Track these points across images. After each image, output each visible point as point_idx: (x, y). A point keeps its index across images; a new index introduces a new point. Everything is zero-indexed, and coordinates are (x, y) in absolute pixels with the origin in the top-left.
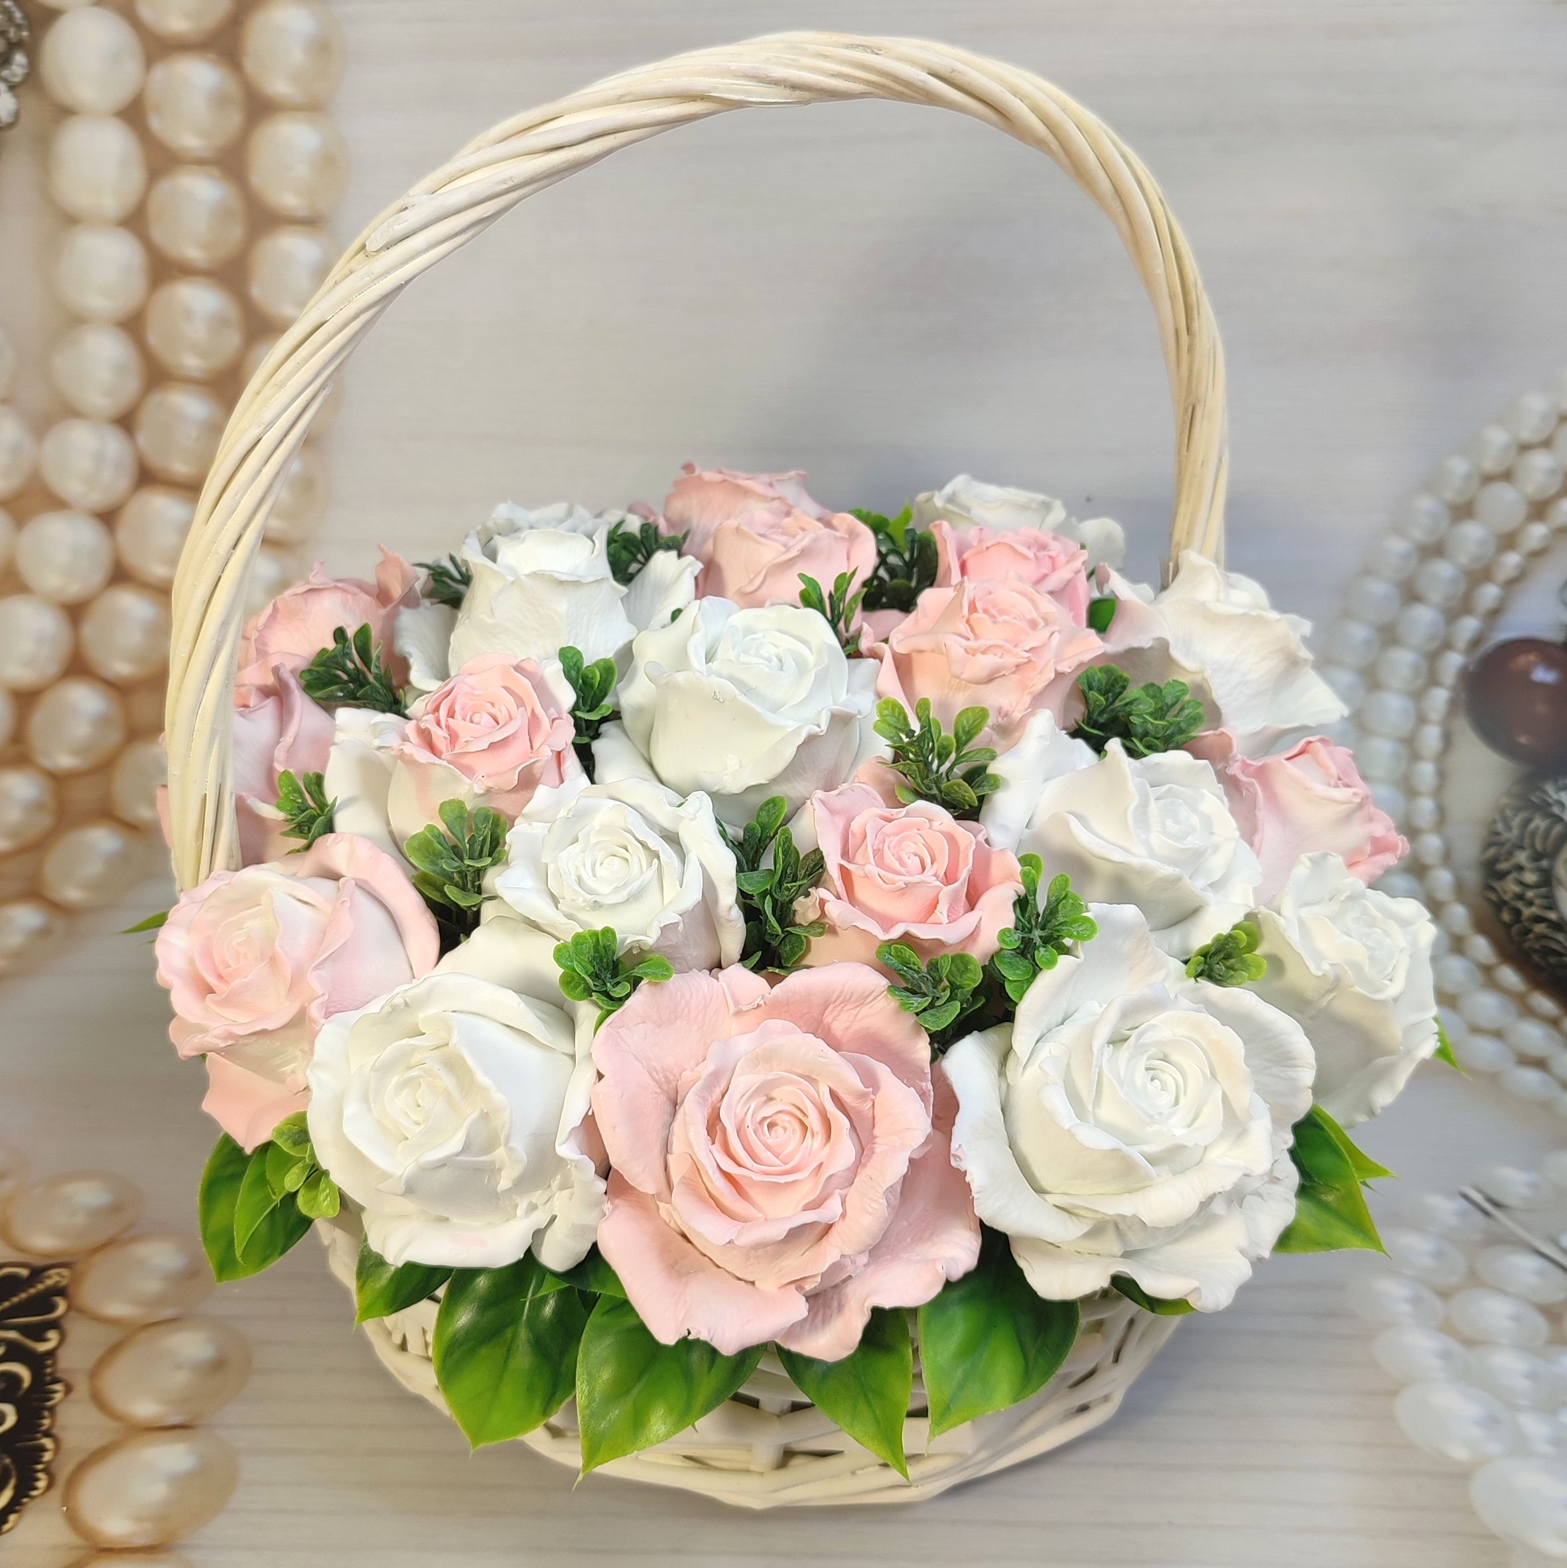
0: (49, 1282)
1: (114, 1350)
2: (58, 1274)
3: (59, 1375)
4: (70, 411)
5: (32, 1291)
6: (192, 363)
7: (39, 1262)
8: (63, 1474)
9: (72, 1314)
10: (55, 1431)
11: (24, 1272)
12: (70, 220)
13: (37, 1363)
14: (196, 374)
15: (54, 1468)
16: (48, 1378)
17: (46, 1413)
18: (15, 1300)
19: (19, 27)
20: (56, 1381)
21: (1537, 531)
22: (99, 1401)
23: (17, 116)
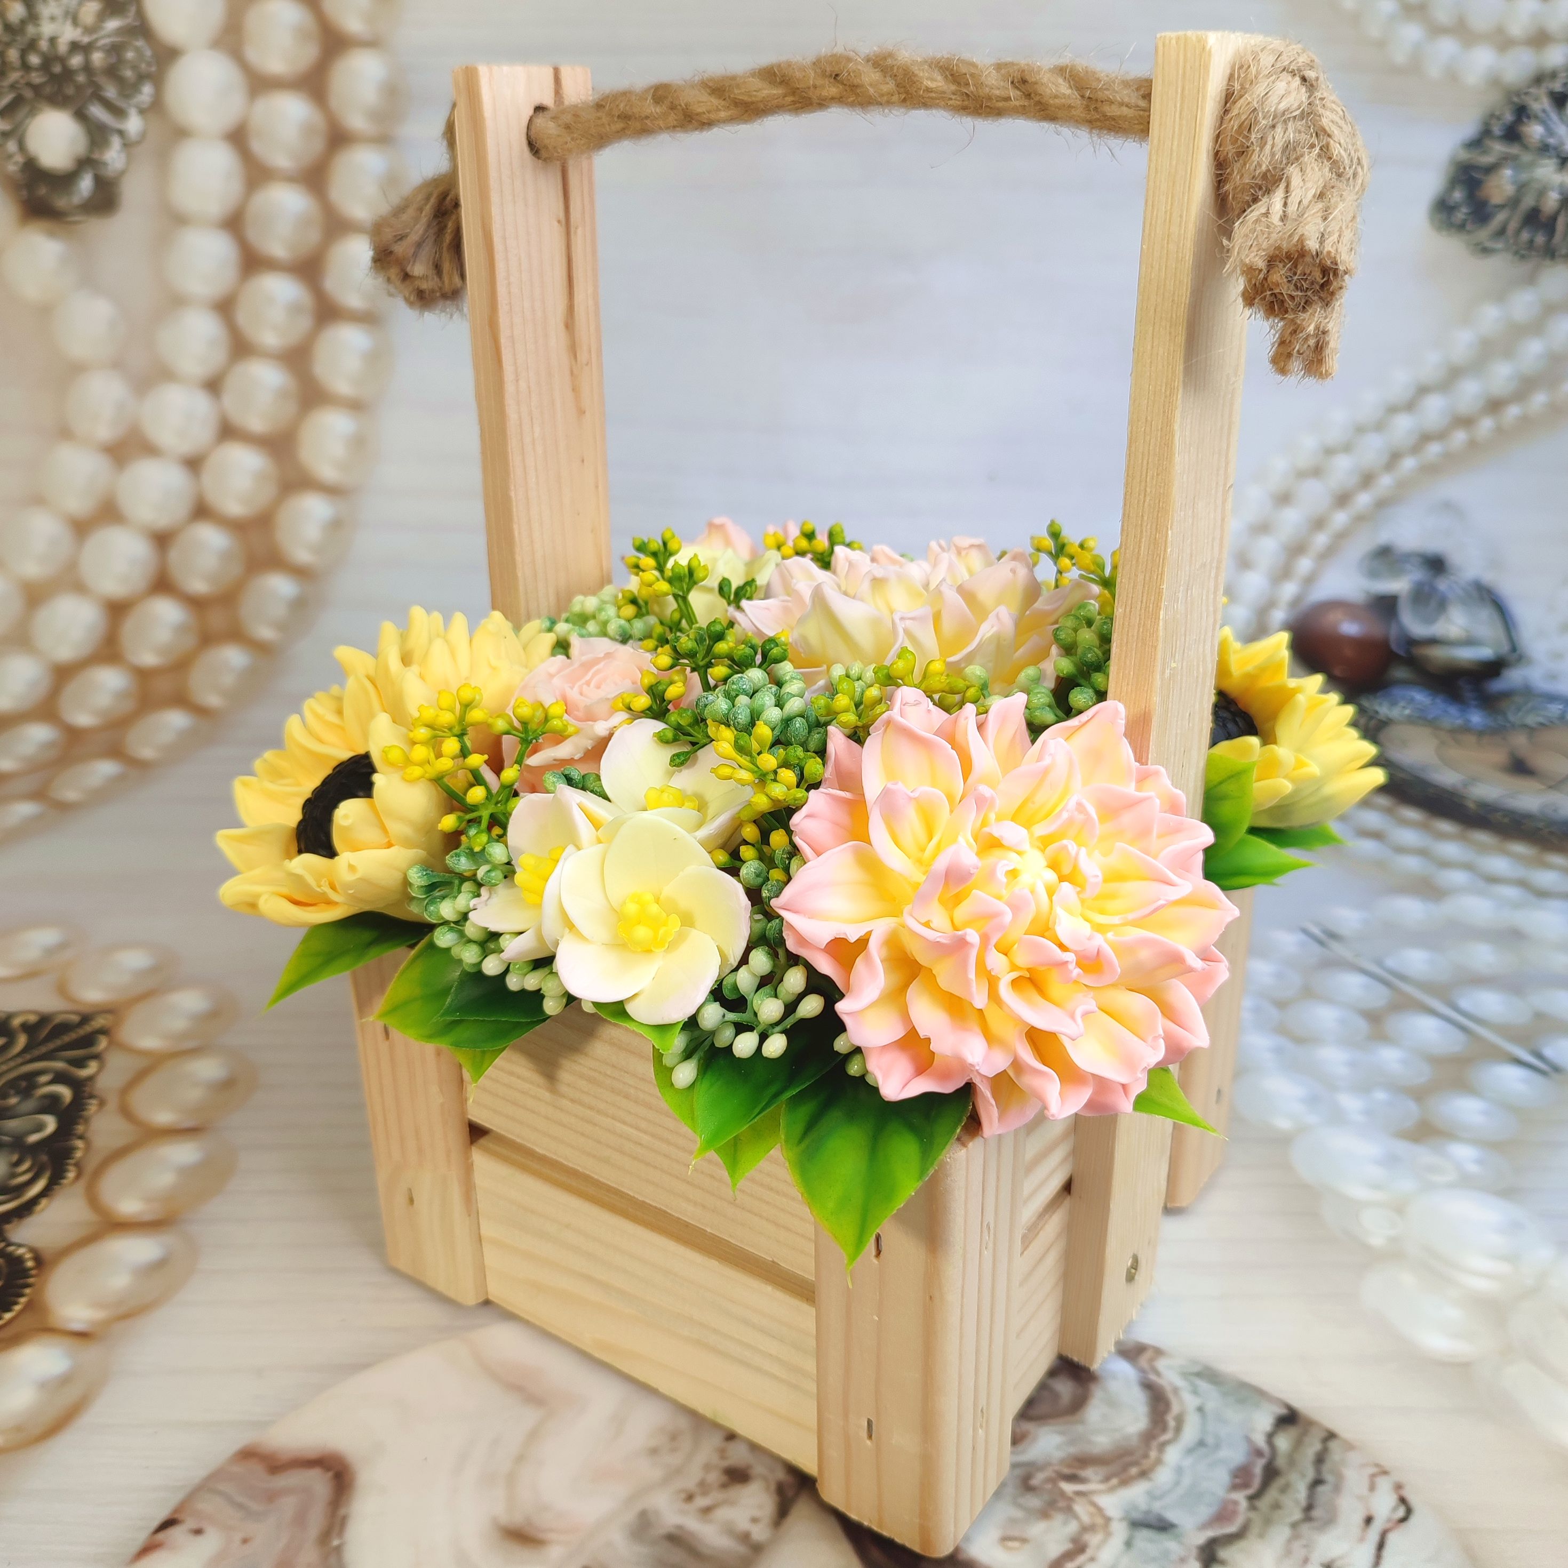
0: (96, 1025)
1: (144, 1074)
2: (104, 1019)
3: (95, 1094)
4: (168, 375)
5: (82, 1031)
6: (270, 339)
7: (89, 1011)
8: (89, 1169)
9: (112, 1050)
10: (87, 1135)
11: (75, 1018)
12: (180, 220)
13: (78, 1084)
14: (273, 349)
15: (84, 1163)
16: (86, 1096)
17: (80, 1122)
18: (67, 1039)
19: (148, 62)
20: (91, 1096)
21: (1340, 519)
22: (126, 1112)
23: (143, 135)
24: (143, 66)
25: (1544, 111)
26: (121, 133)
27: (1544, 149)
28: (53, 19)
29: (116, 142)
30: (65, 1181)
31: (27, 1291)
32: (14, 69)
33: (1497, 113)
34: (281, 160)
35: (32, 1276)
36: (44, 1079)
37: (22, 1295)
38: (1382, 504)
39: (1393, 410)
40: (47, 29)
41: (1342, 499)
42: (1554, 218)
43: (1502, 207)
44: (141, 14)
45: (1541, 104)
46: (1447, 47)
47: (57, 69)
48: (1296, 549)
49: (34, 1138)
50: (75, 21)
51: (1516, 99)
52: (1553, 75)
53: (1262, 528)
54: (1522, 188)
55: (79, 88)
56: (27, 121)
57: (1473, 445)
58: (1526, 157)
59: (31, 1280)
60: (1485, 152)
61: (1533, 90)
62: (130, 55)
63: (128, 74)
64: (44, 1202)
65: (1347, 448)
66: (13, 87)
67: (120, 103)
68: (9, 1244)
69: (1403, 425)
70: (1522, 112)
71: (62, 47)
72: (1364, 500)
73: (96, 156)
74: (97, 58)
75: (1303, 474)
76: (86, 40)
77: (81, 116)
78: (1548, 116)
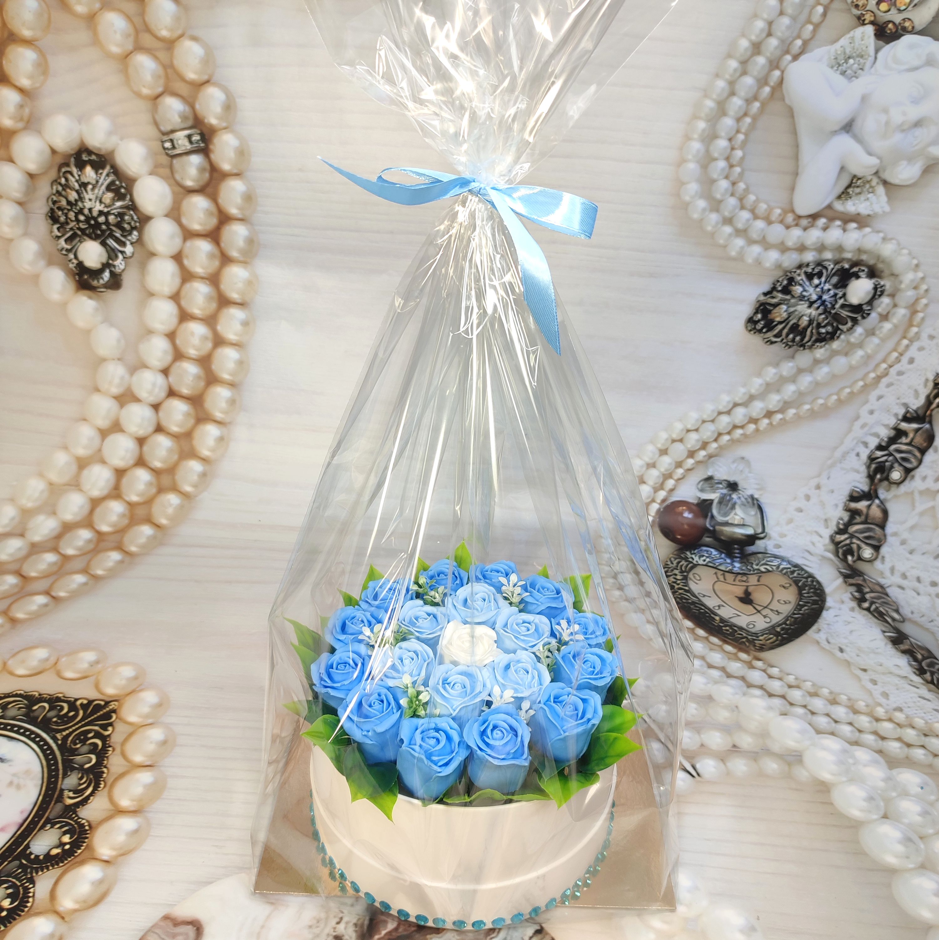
0: (111, 707)
1: (131, 735)
2: (114, 704)
3: (111, 744)
4: (145, 366)
5: (105, 711)
6: (192, 352)
7: (108, 699)
8: (109, 783)
9: (118, 720)
10: (108, 766)
11: (103, 703)
12: (151, 294)
13: (104, 739)
14: (194, 357)
15: (106, 780)
16: (107, 745)
17: (105, 759)
18: (99, 714)
19: (135, 221)
20: (110, 746)
21: (691, 461)
22: (123, 755)
23: (133, 254)
24: (133, 223)
25: (802, 280)
26: (122, 252)
27: (802, 298)
28: (90, 200)
29: (120, 256)
30: (99, 789)
31: (86, 840)
32: (72, 221)
33: (780, 279)
34: (199, 270)
35: (88, 834)
36: (90, 735)
37: (84, 842)
38: (710, 456)
39: (720, 413)
40: (88, 205)
41: (691, 454)
42: (805, 329)
43: (780, 323)
44: (132, 200)
45: (801, 278)
46: (756, 249)
47: (92, 222)
48: (668, 476)
49: (87, 766)
50: (101, 202)
51: (789, 274)
52: (808, 265)
53: (652, 465)
54: (790, 315)
55: (103, 232)
56: (79, 244)
57: (757, 430)
58: (793, 301)
59: (87, 836)
60: (773, 297)
61: (798, 271)
62: (126, 218)
63: (126, 226)
64: (92, 798)
65: (697, 430)
66: (71, 229)
67: (123, 239)
68: (79, 818)
69: (725, 420)
70: (791, 281)
71: (95, 214)
72: (703, 453)
73: (111, 262)
74: (111, 218)
75: (674, 441)
76: (106, 210)
77: (104, 244)
78: (805, 283)
